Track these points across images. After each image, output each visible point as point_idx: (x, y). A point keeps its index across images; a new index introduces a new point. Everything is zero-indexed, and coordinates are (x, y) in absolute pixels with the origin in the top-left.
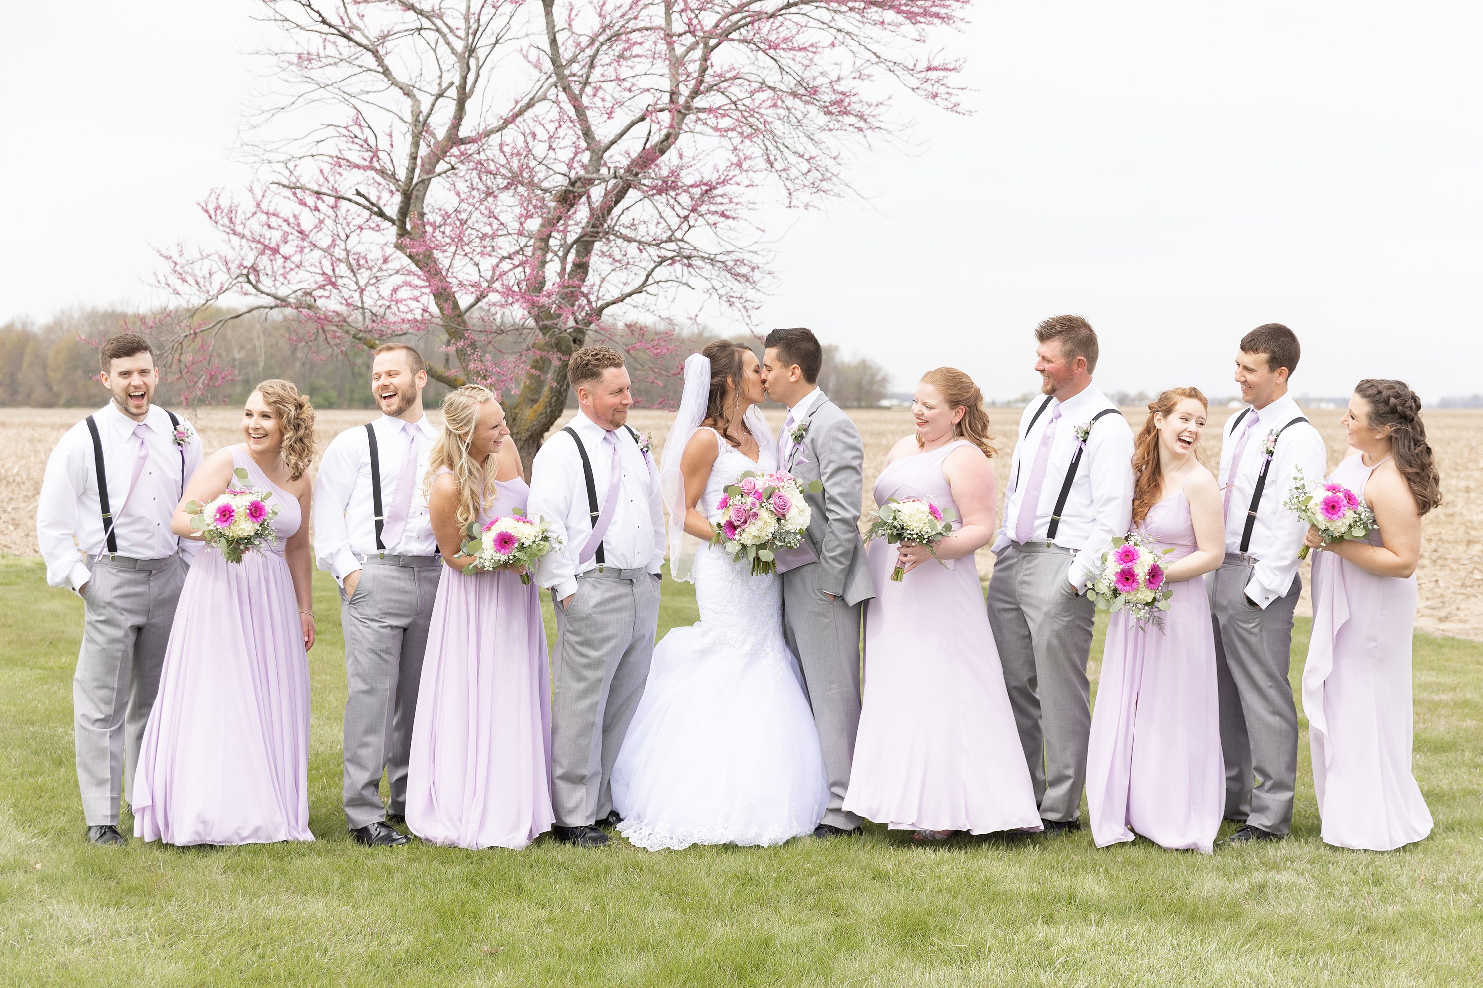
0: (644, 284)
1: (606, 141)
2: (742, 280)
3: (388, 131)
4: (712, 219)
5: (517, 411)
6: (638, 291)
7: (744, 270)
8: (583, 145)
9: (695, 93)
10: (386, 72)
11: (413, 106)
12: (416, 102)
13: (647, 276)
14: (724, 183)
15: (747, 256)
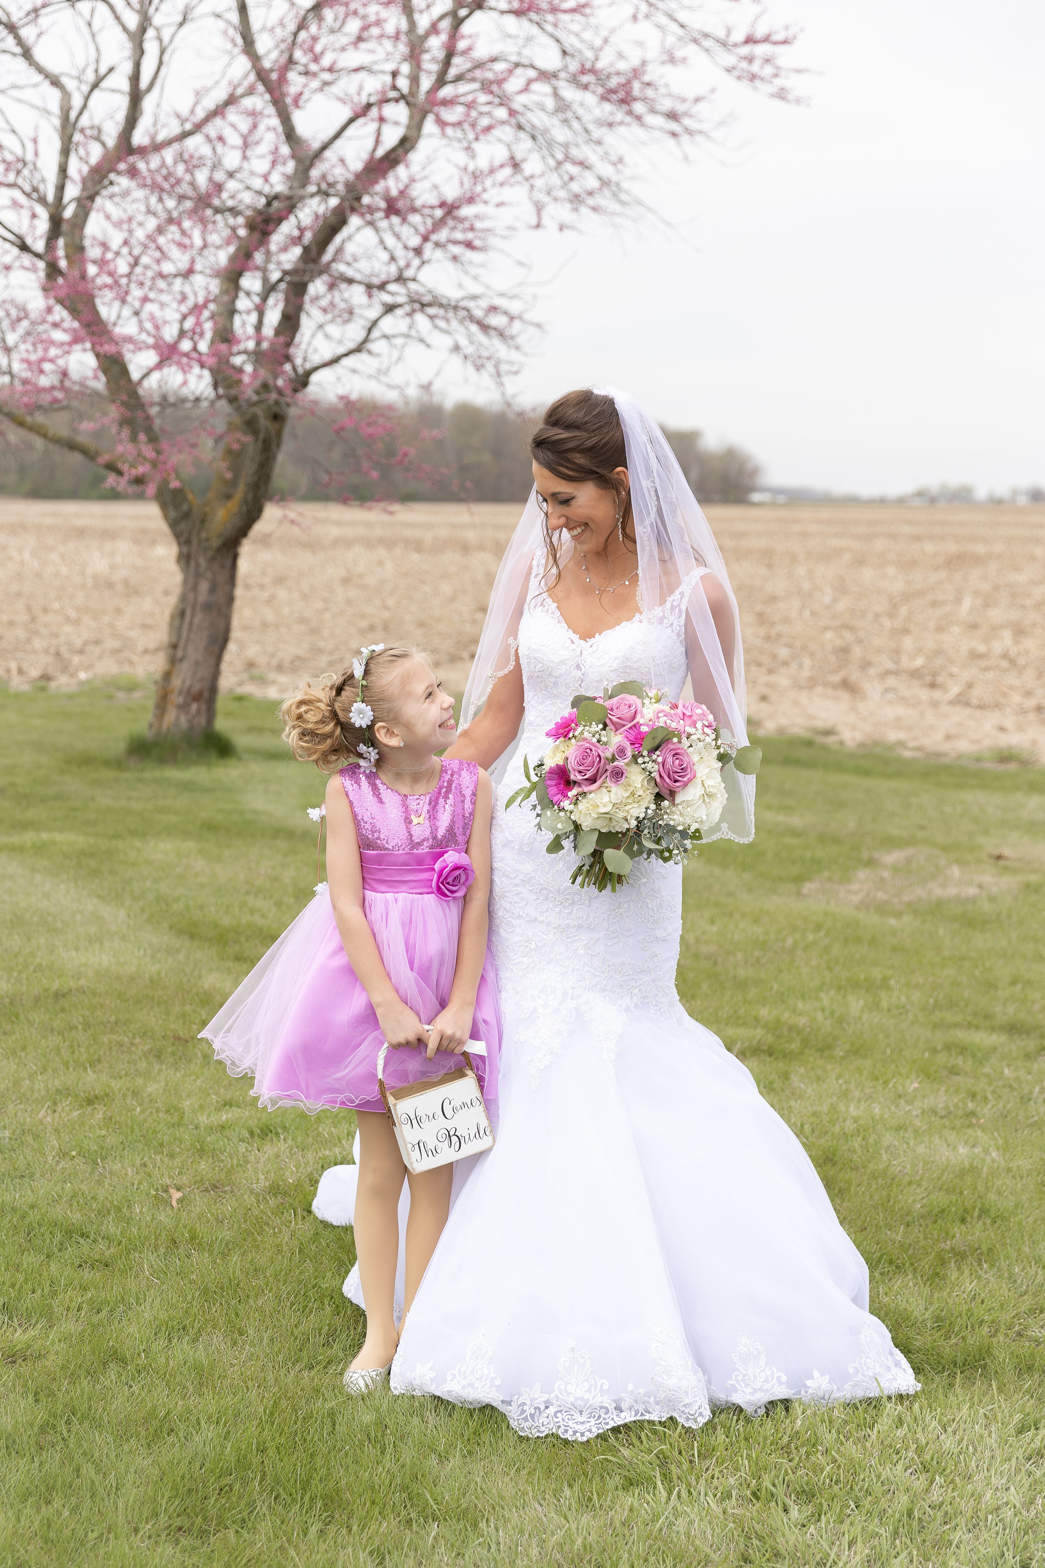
0: (366, 340)
1: (316, 145)
2: (492, 333)
3: (32, 134)
4: (457, 250)
5: (207, 509)
6: (358, 349)
7: (496, 321)
8: (285, 150)
9: (441, 81)
10: (27, 54)
11: (62, 100)
12: (66, 95)
13: (370, 330)
14: (471, 200)
15: (498, 302)
